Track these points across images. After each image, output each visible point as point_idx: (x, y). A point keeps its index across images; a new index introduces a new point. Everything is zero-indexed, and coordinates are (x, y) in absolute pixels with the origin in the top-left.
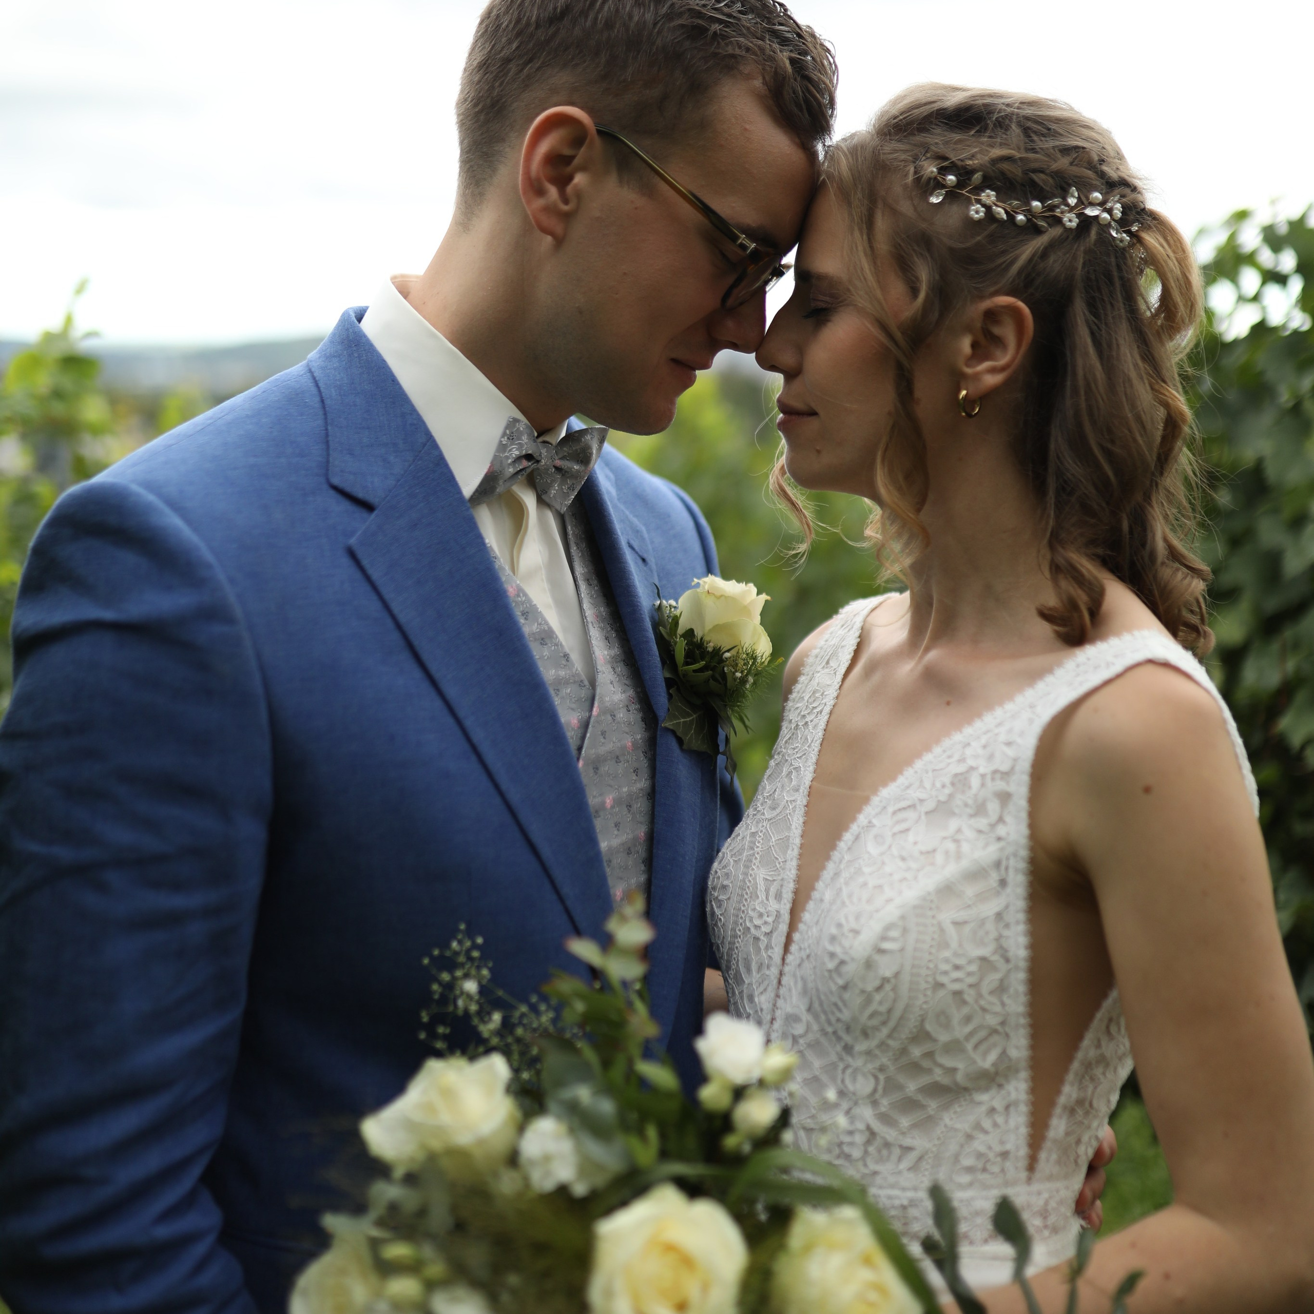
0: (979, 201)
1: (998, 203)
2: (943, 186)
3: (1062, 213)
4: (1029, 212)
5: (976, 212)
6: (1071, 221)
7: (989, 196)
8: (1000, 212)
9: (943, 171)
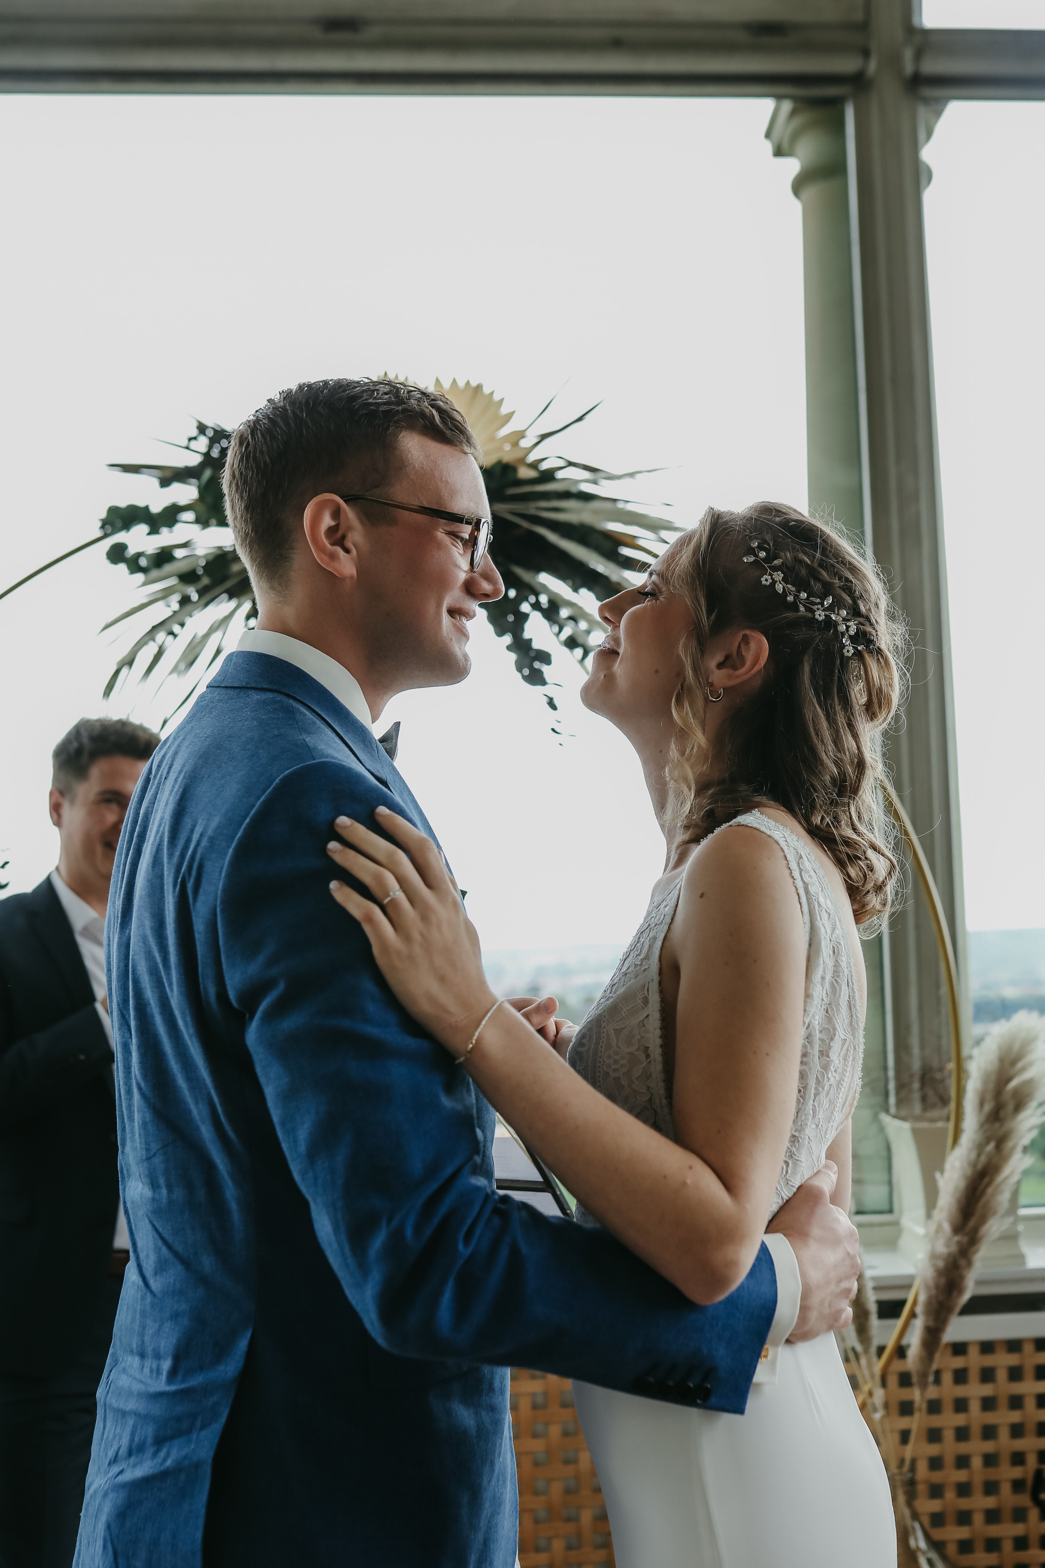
0: (771, 575)
1: (782, 582)
2: (756, 555)
3: (818, 609)
4: (796, 597)
5: (766, 580)
6: (820, 615)
7: (779, 576)
8: (779, 588)
9: (760, 547)
